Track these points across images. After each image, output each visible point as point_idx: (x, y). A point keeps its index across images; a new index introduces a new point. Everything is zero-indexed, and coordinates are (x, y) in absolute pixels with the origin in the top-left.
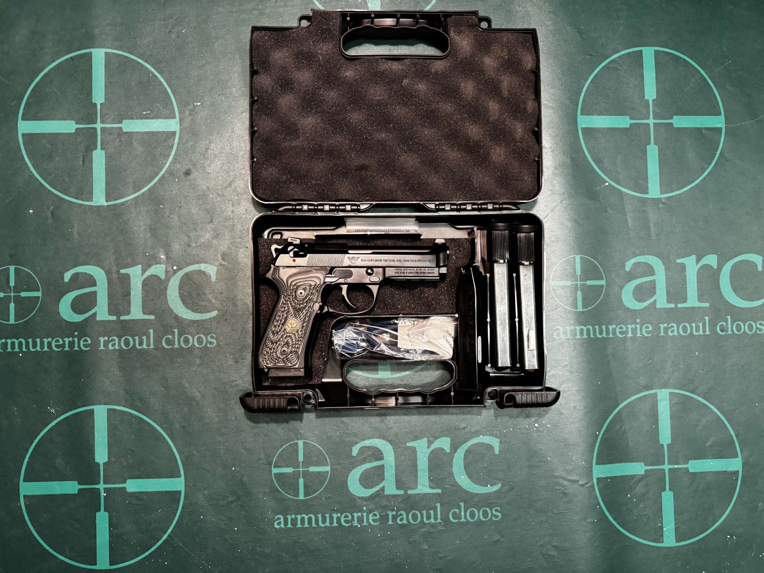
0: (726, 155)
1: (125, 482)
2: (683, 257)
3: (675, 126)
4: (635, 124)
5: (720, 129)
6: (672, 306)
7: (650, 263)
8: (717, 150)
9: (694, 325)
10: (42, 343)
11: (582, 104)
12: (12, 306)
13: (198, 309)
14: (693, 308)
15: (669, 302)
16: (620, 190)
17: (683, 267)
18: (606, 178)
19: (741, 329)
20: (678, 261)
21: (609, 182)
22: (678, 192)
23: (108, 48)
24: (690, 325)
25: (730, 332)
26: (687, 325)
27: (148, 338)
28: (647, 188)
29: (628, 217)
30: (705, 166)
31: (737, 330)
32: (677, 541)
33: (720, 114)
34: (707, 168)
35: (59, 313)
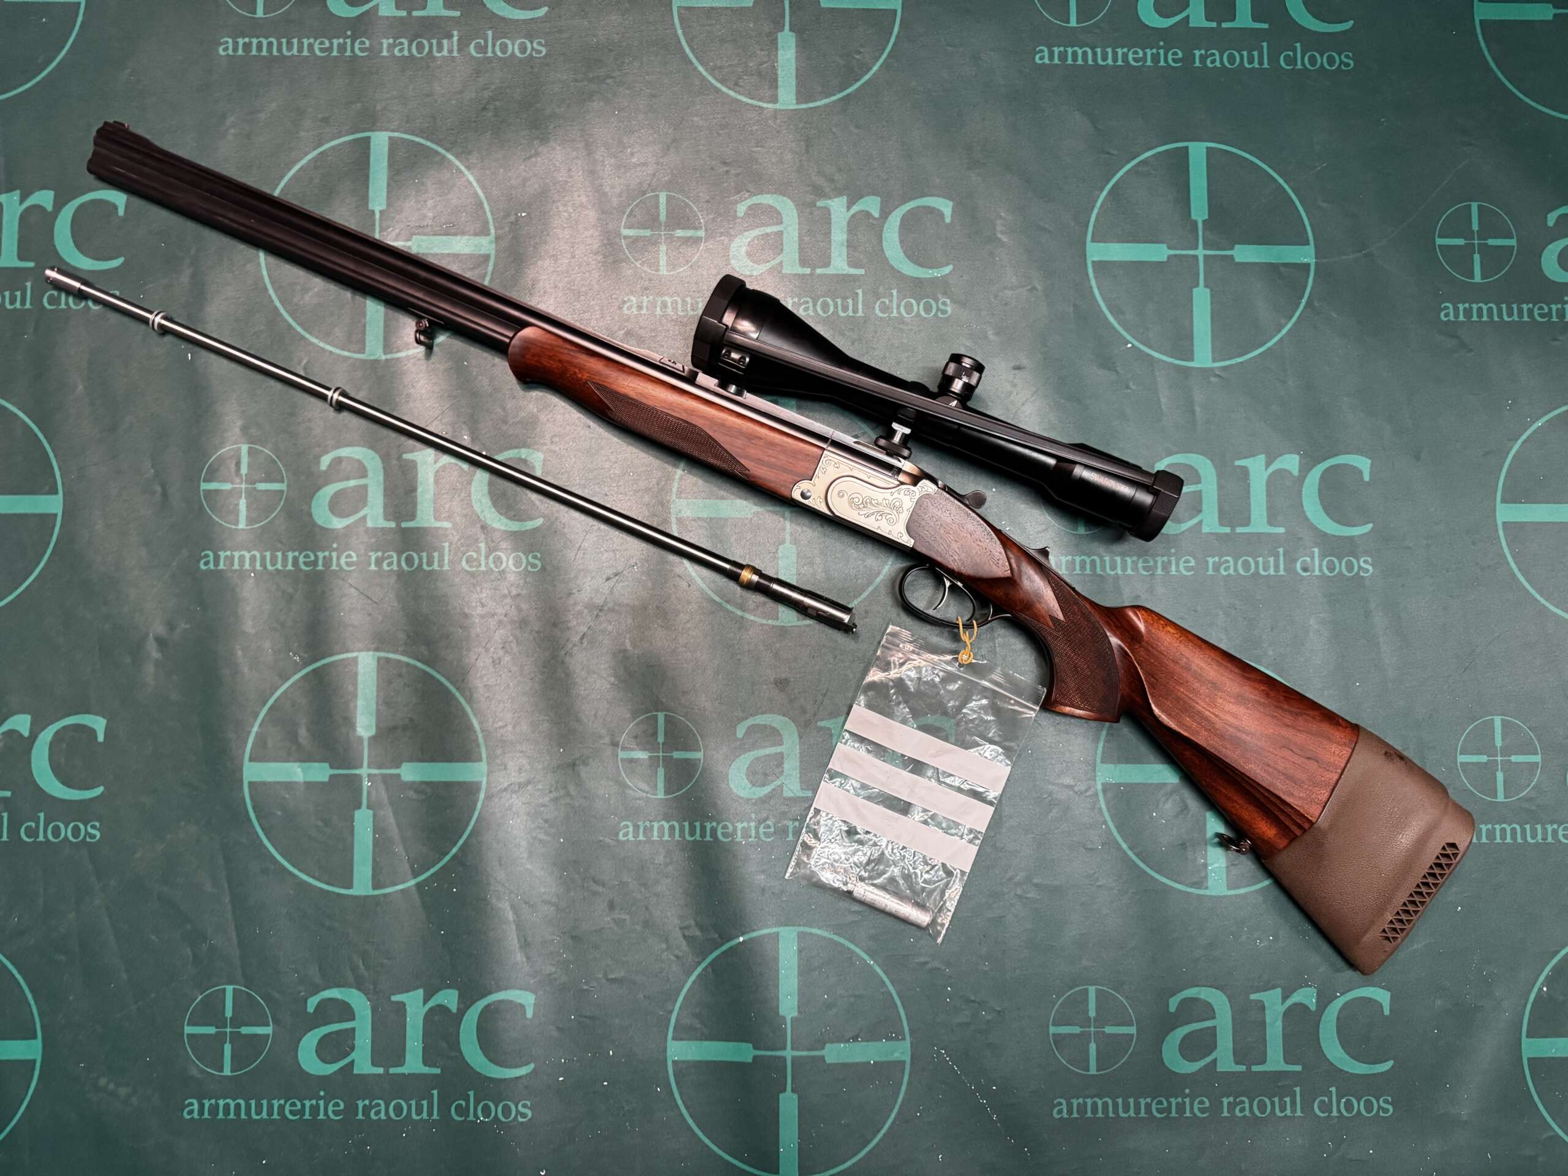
0: (1316, 304)
1: (398, 767)
2: (1246, 457)
3: (1237, 260)
4: (1175, 256)
5: (1308, 266)
6: (1227, 530)
7: (1193, 465)
8: (1301, 297)
9: (1260, 559)
10: (285, 558)
11: (1094, 226)
12: (243, 504)
13: (515, 516)
14: (1259, 535)
15: (1222, 524)
16: (1149, 355)
17: (1245, 471)
18: (1129, 338)
19: (1334, 569)
20: (1238, 463)
21: (1132, 342)
22: (1239, 360)
23: (393, 131)
24: (1254, 559)
25: (1317, 573)
26: (1250, 559)
27: (441, 556)
28: (1192, 351)
29: (1161, 396)
30: (1283, 321)
31: (1328, 568)
32: (1230, 888)
33: (1307, 243)
34: (1286, 325)
35: (310, 515)
